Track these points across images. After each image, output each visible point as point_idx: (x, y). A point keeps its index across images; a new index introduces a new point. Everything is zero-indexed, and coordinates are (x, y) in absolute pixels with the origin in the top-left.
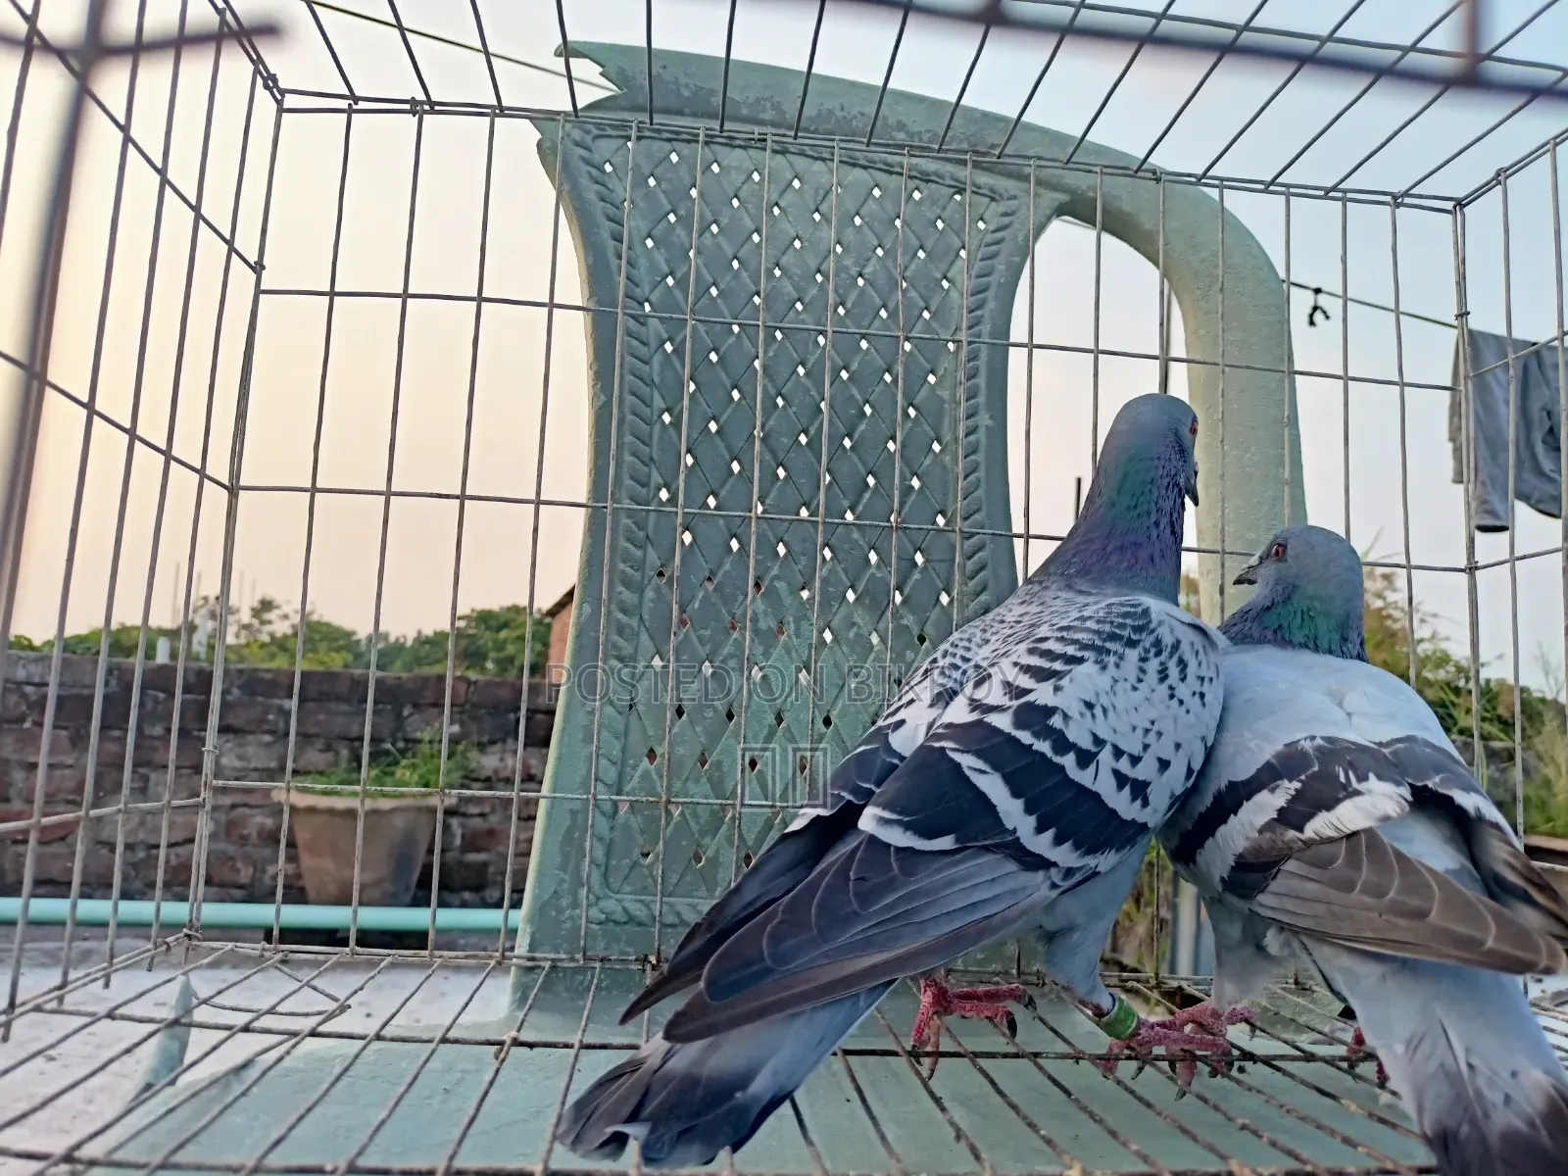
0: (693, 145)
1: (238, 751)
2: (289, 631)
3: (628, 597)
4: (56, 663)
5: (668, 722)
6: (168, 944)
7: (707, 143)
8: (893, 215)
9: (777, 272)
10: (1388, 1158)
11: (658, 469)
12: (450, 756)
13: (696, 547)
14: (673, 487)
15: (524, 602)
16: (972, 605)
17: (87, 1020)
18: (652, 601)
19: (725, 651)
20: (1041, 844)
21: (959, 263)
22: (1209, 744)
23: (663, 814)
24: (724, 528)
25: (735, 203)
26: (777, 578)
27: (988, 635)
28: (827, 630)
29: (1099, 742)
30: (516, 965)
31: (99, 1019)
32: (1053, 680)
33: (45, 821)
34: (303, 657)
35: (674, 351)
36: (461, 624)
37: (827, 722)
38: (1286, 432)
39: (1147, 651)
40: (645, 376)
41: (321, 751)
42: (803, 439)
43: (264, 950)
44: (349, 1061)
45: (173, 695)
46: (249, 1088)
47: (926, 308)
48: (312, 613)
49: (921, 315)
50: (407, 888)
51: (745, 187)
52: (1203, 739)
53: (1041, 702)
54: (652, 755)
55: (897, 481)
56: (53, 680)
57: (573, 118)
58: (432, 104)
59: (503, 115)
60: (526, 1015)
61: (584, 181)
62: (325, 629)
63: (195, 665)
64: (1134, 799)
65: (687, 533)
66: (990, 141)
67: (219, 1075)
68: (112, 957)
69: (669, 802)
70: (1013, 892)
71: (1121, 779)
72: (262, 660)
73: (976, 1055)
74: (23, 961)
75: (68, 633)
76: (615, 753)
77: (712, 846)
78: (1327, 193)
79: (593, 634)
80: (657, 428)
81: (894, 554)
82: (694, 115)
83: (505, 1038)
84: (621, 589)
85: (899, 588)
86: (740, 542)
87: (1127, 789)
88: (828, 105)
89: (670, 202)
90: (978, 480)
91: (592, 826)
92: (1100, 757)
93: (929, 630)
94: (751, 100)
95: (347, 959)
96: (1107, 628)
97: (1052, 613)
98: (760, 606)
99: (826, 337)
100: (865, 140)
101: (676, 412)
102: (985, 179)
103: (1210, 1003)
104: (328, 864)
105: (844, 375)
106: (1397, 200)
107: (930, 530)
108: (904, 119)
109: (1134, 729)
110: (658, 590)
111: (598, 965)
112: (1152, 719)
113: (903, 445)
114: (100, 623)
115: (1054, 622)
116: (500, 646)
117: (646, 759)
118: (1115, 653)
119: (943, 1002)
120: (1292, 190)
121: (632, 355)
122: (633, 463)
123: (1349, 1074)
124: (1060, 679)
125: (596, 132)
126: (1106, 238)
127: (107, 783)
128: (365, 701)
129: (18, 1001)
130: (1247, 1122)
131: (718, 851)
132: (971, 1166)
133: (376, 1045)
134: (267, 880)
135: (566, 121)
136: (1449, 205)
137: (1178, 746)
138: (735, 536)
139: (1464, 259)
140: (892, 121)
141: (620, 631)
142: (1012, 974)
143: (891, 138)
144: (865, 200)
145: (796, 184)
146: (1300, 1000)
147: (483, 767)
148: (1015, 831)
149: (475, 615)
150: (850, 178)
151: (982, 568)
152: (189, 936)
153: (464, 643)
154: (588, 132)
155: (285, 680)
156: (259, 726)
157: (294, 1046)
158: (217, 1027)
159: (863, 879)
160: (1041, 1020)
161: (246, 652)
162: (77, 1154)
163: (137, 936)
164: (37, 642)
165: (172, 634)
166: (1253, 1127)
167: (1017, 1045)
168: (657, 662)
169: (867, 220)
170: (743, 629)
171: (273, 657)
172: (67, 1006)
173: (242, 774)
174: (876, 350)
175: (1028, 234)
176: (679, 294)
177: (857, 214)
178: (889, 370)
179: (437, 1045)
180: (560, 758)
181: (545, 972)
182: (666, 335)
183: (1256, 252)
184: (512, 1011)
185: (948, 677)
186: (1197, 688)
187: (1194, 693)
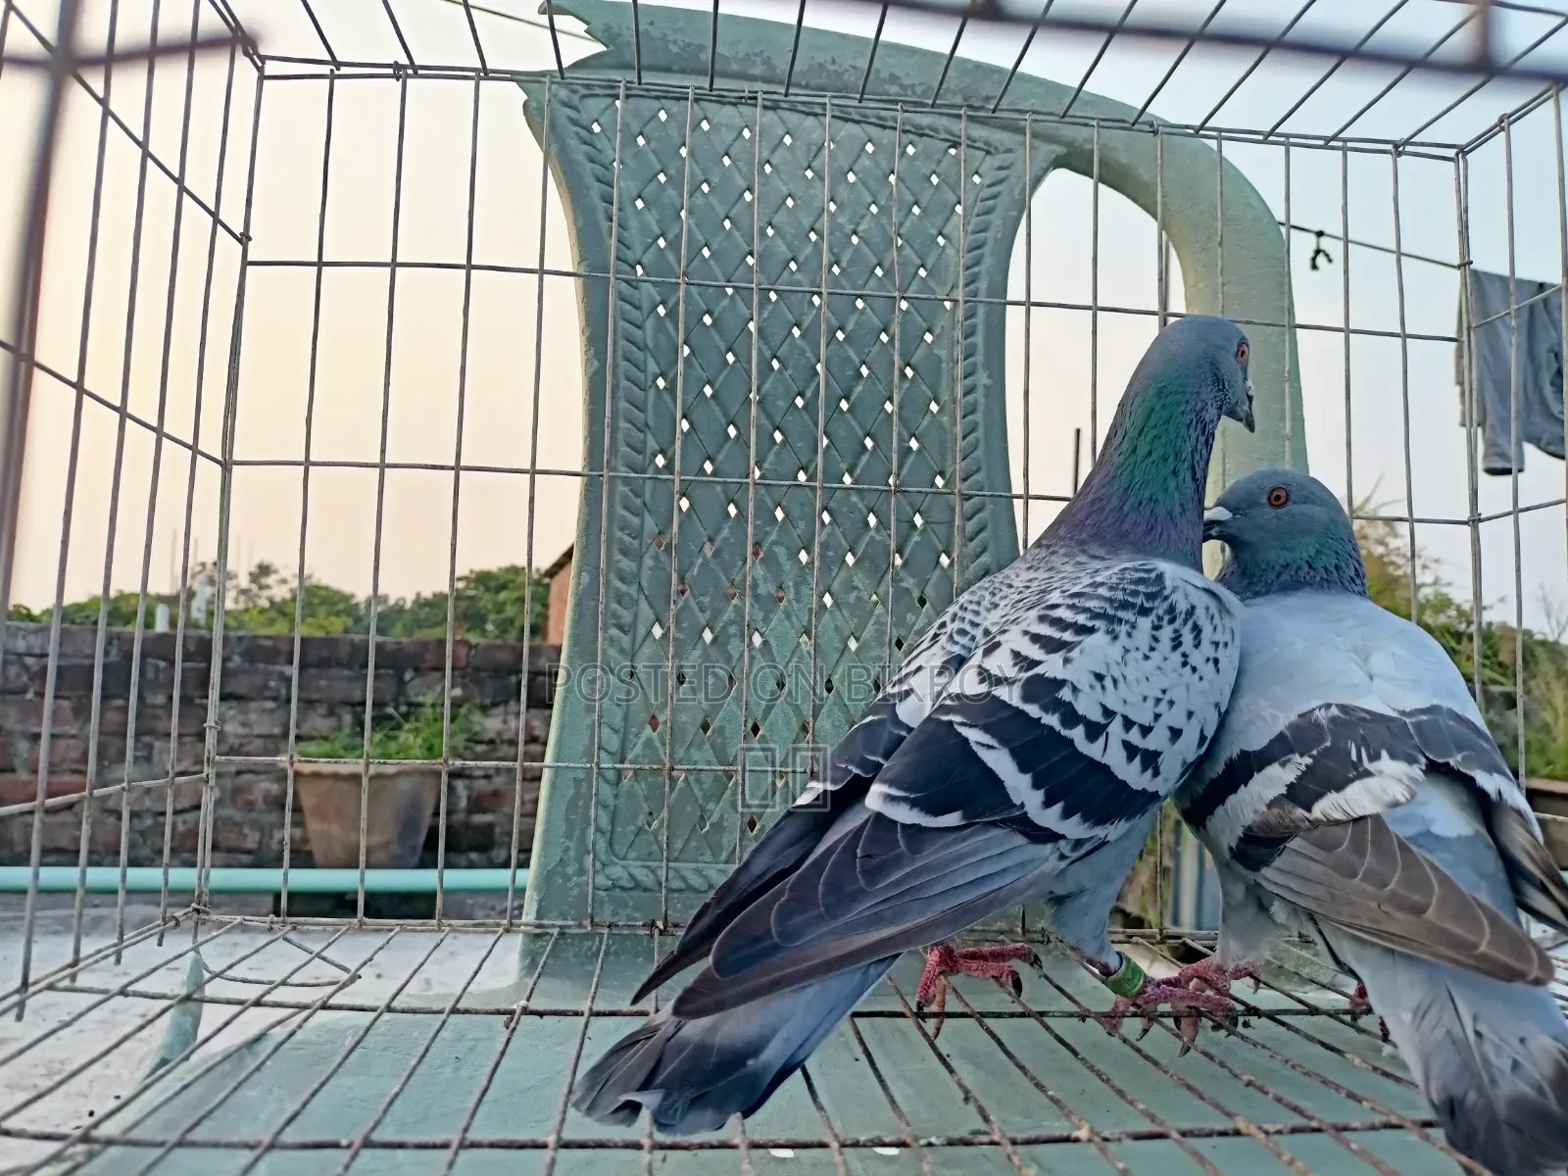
0: (682, 102)
1: (241, 718)
2: (288, 596)
3: (627, 564)
4: (54, 634)
6: (176, 919)
7: (696, 100)
8: (888, 171)
9: (770, 232)
10: (1392, 1112)
11: (653, 435)
12: (453, 720)
13: (693, 513)
14: (670, 453)
15: (522, 562)
16: (973, 566)
17: (100, 997)
18: (650, 569)
19: (725, 618)
20: (1049, 818)
21: (955, 219)
22: (1223, 710)
23: (667, 781)
24: (721, 495)
25: (727, 161)
26: (775, 543)
27: (996, 599)
28: (827, 595)
29: (1109, 713)
30: (523, 932)
31: (112, 996)
32: (1061, 653)
33: (49, 802)
34: (302, 621)
35: (667, 314)
36: (460, 585)
38: (1287, 385)
39: (1160, 619)
40: (640, 343)
41: (324, 716)
42: (800, 402)
43: (272, 923)
44: (361, 1033)
45: (173, 663)
46: (263, 1063)
47: (922, 266)
48: (310, 577)
49: (916, 273)
50: (413, 849)
51: (736, 144)
52: (1217, 705)
53: (1050, 674)
54: (654, 722)
55: (895, 444)
56: (52, 649)
57: (559, 80)
58: (416, 68)
59: (487, 78)
60: (535, 984)
61: (573, 143)
62: (322, 593)
63: (192, 632)
64: (1144, 769)
65: (684, 499)
66: (984, 93)
67: (233, 1049)
68: (122, 931)
69: (672, 769)
70: (1022, 865)
71: (1131, 750)
72: (262, 625)
73: (984, 1015)
74: (35, 929)
75: (67, 601)
76: (617, 721)
77: (716, 811)
78: (1327, 142)
79: (592, 603)
80: (652, 393)
81: (893, 518)
82: (683, 71)
83: (515, 1007)
84: (618, 556)
85: (900, 551)
86: (737, 507)
87: (1137, 760)
88: (820, 58)
89: (660, 161)
90: (977, 440)
91: (596, 795)
92: (1110, 729)
93: (929, 591)
94: (741, 55)
95: (356, 930)
96: (1120, 595)
97: (1063, 578)
98: (760, 571)
99: (821, 297)
100: (858, 96)
101: (671, 376)
102: (979, 132)
103: (1215, 958)
104: (335, 829)
105: (840, 335)
106: (1398, 148)
107: (927, 493)
108: (897, 72)
109: (1145, 699)
110: (656, 558)
111: (606, 931)
112: (1163, 687)
113: (901, 407)
114: (99, 591)
115: (1065, 588)
116: (500, 608)
117: (649, 727)
118: (1127, 622)
119: (950, 962)
120: (1292, 140)
121: (624, 319)
122: (629, 430)
123: (1353, 1027)
124: (1070, 651)
125: (583, 92)
126: (1101, 186)
127: (112, 751)
128: (366, 666)
129: (31, 980)
130: (1252, 1078)
131: (722, 817)
132: (979, 1125)
133: (387, 1016)
134: (275, 846)
135: (553, 83)
136: (1451, 153)
137: (1190, 714)
138: (732, 501)
139: (1467, 208)
140: (885, 74)
141: (620, 600)
142: (1017, 933)
143: (885, 93)
144: (859, 156)
145: (788, 140)
146: (1302, 953)
147: (485, 730)
148: (1022, 805)
149: (473, 576)
150: (843, 133)
151: (981, 530)
152: (198, 911)
153: (463, 604)
154: (575, 92)
155: (284, 647)
156: (261, 692)
157: (306, 1020)
158: (229, 1002)
159: (869, 856)
160: (1046, 977)
161: (246, 617)
162: (94, 1134)
163: (147, 903)
164: (36, 611)
165: (171, 601)
166: (1258, 1083)
167: (1023, 1005)
168: (657, 630)
169: (860, 176)
170: (743, 595)
171: (272, 622)
172: (79, 983)
174: (872, 309)
175: (1024, 188)
176: (671, 257)
177: (851, 170)
178: (885, 330)
179: (448, 1016)
180: (562, 727)
181: (553, 939)
182: (658, 299)
183: (1255, 203)
184: (521, 978)
185: (957, 643)
186: (1212, 654)
187: (1208, 660)
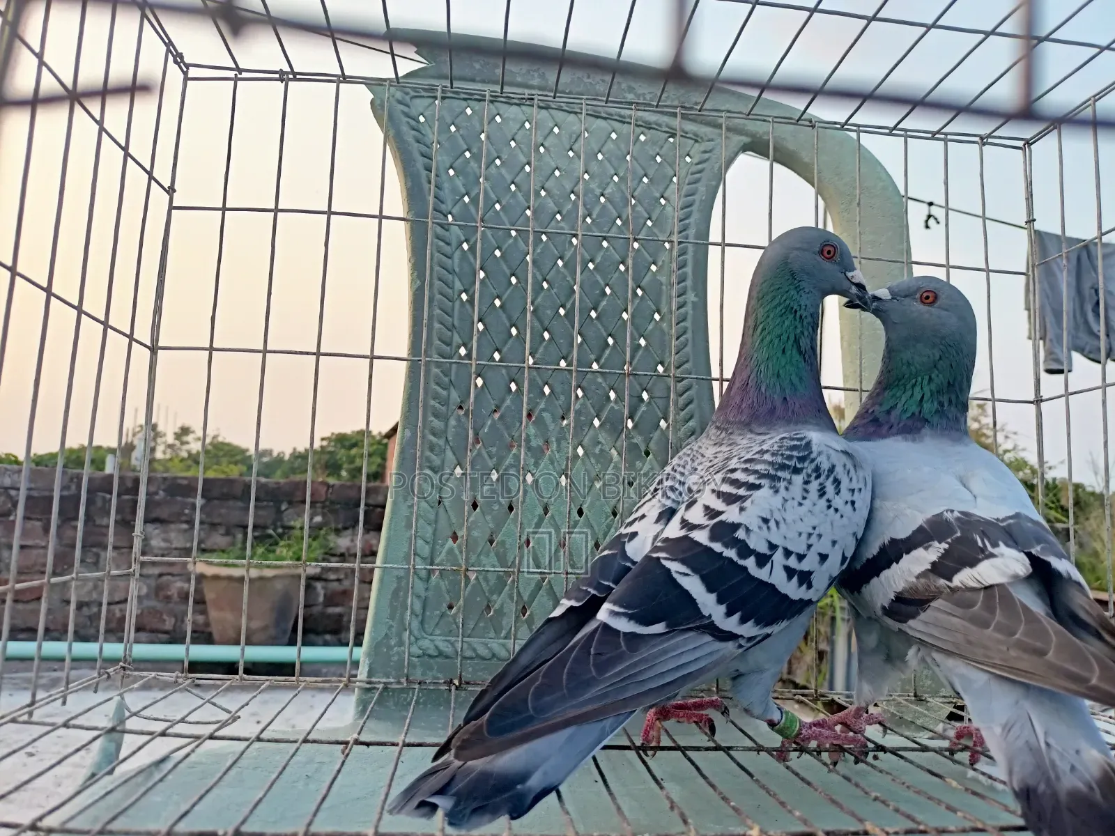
0: (482, 102)
1: (162, 535)
2: (202, 450)
3: (437, 424)
5: (466, 513)
6: (108, 673)
7: (491, 101)
8: (625, 153)
9: (543, 193)
10: (979, 820)
11: (458, 333)
12: (312, 539)
13: (486, 389)
14: (469, 346)
16: (683, 429)
17: (49, 728)
18: (454, 427)
19: (507, 463)
20: (731, 624)
21: (672, 186)
22: (859, 537)
23: (463, 579)
24: (506, 375)
25: (513, 144)
26: (543, 410)
27: (695, 465)
28: (580, 447)
29: (773, 547)
30: (358, 687)
31: (58, 728)
32: (737, 504)
33: (18, 586)
34: (205, 468)
35: (469, 249)
36: (319, 444)
37: (580, 512)
39: (809, 476)
40: (450, 268)
41: (222, 535)
42: (562, 311)
43: (177, 677)
44: (237, 756)
45: (111, 495)
46: (165, 776)
47: (649, 218)
49: (645, 223)
50: (285, 632)
51: (520, 132)
52: (854, 534)
53: (730, 520)
54: (454, 537)
55: (628, 341)
56: (23, 485)
57: (396, 84)
58: (295, 74)
59: (345, 82)
60: (365, 723)
61: (405, 128)
62: (226, 448)
63: (128, 474)
64: (800, 584)
65: (479, 378)
66: (694, 100)
67: (144, 767)
68: (68, 683)
69: (467, 570)
71: (790, 572)
72: (182, 471)
73: (687, 749)
76: (428, 535)
77: (498, 601)
78: (933, 135)
79: (412, 451)
80: (457, 304)
81: (627, 393)
82: (483, 82)
83: (349, 739)
84: (432, 418)
85: (631, 417)
86: (517, 385)
87: (795, 579)
88: (579, 74)
89: (466, 143)
90: (687, 340)
91: (412, 588)
92: (774, 558)
93: (652, 446)
94: (524, 71)
95: (238, 683)
96: (779, 459)
97: (740, 449)
98: (532, 430)
99: (577, 239)
100: (605, 99)
101: (471, 292)
102: (690, 127)
103: (852, 710)
104: (228, 616)
105: (591, 266)
106: (983, 140)
107: (652, 376)
108: (632, 85)
109: (800, 534)
110: (458, 419)
111: (417, 686)
112: (814, 525)
113: (633, 316)
115: (740, 456)
116: (351, 460)
117: (450, 540)
118: (784, 479)
119: (664, 714)
120: (909, 133)
121: (439, 252)
122: (440, 329)
123: (951, 760)
124: (744, 502)
125: (413, 94)
126: (777, 166)
130: (879, 795)
131: (502, 605)
132: (682, 828)
133: (257, 745)
134: (182, 629)
135: (391, 86)
136: (1020, 144)
137: (834, 543)
138: (514, 380)
139: (1031, 182)
140: (625, 86)
141: (432, 449)
143: (624, 98)
144: (606, 142)
145: (556, 130)
146: (918, 708)
147: (338, 546)
148: (710, 616)
149: (334, 437)
150: (594, 126)
151: (690, 402)
152: (124, 668)
153: (326, 457)
154: (407, 94)
155: (193, 485)
156: (178, 517)
157: (197, 746)
158: (142, 733)
159: (599, 654)
160: (733, 723)
161: (170, 464)
162: (39, 824)
163: (86, 668)
164: (21, 458)
165: (117, 452)
166: (882, 798)
167: (715, 741)
168: (458, 471)
169: (606, 156)
170: (520, 446)
171: (188, 468)
172: (35, 718)
173: (166, 552)
174: (614, 248)
175: (720, 167)
176: (472, 210)
177: (600, 151)
178: (622, 263)
179: (301, 745)
180: (389, 539)
181: (379, 692)
182: (463, 238)
183: (884, 176)
184: (355, 720)
185: (669, 498)
186: (849, 498)
187: (847, 502)
